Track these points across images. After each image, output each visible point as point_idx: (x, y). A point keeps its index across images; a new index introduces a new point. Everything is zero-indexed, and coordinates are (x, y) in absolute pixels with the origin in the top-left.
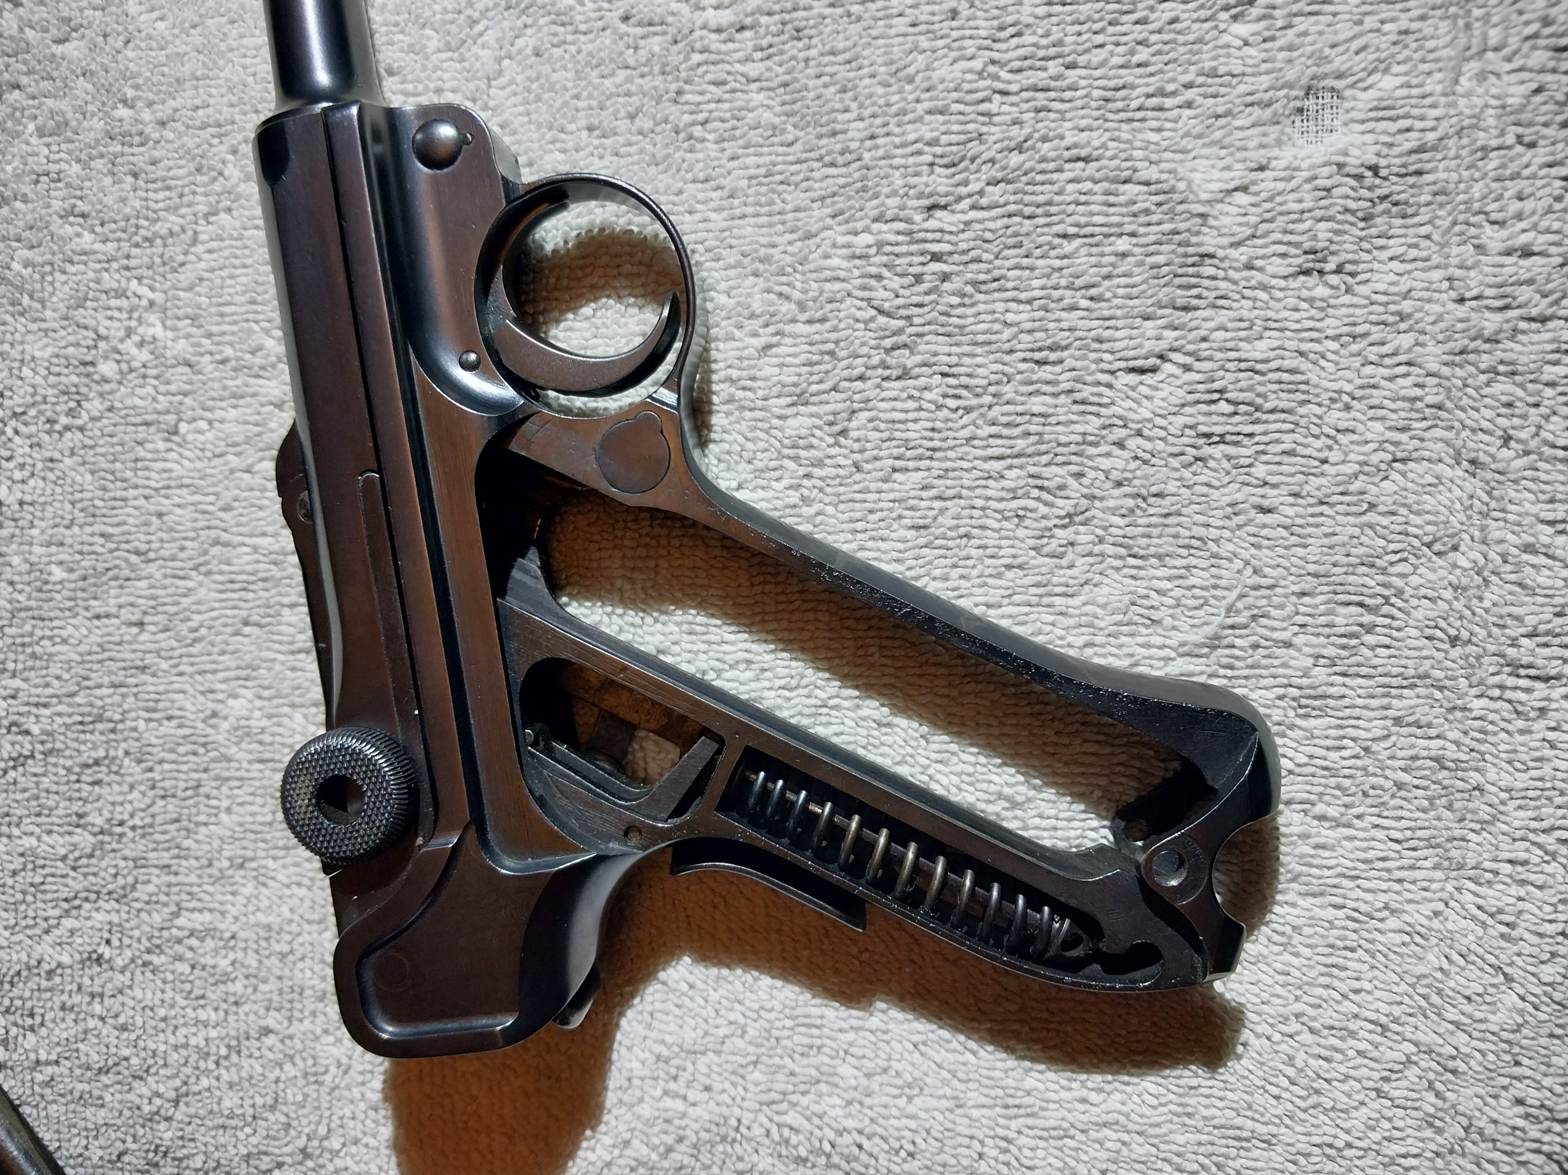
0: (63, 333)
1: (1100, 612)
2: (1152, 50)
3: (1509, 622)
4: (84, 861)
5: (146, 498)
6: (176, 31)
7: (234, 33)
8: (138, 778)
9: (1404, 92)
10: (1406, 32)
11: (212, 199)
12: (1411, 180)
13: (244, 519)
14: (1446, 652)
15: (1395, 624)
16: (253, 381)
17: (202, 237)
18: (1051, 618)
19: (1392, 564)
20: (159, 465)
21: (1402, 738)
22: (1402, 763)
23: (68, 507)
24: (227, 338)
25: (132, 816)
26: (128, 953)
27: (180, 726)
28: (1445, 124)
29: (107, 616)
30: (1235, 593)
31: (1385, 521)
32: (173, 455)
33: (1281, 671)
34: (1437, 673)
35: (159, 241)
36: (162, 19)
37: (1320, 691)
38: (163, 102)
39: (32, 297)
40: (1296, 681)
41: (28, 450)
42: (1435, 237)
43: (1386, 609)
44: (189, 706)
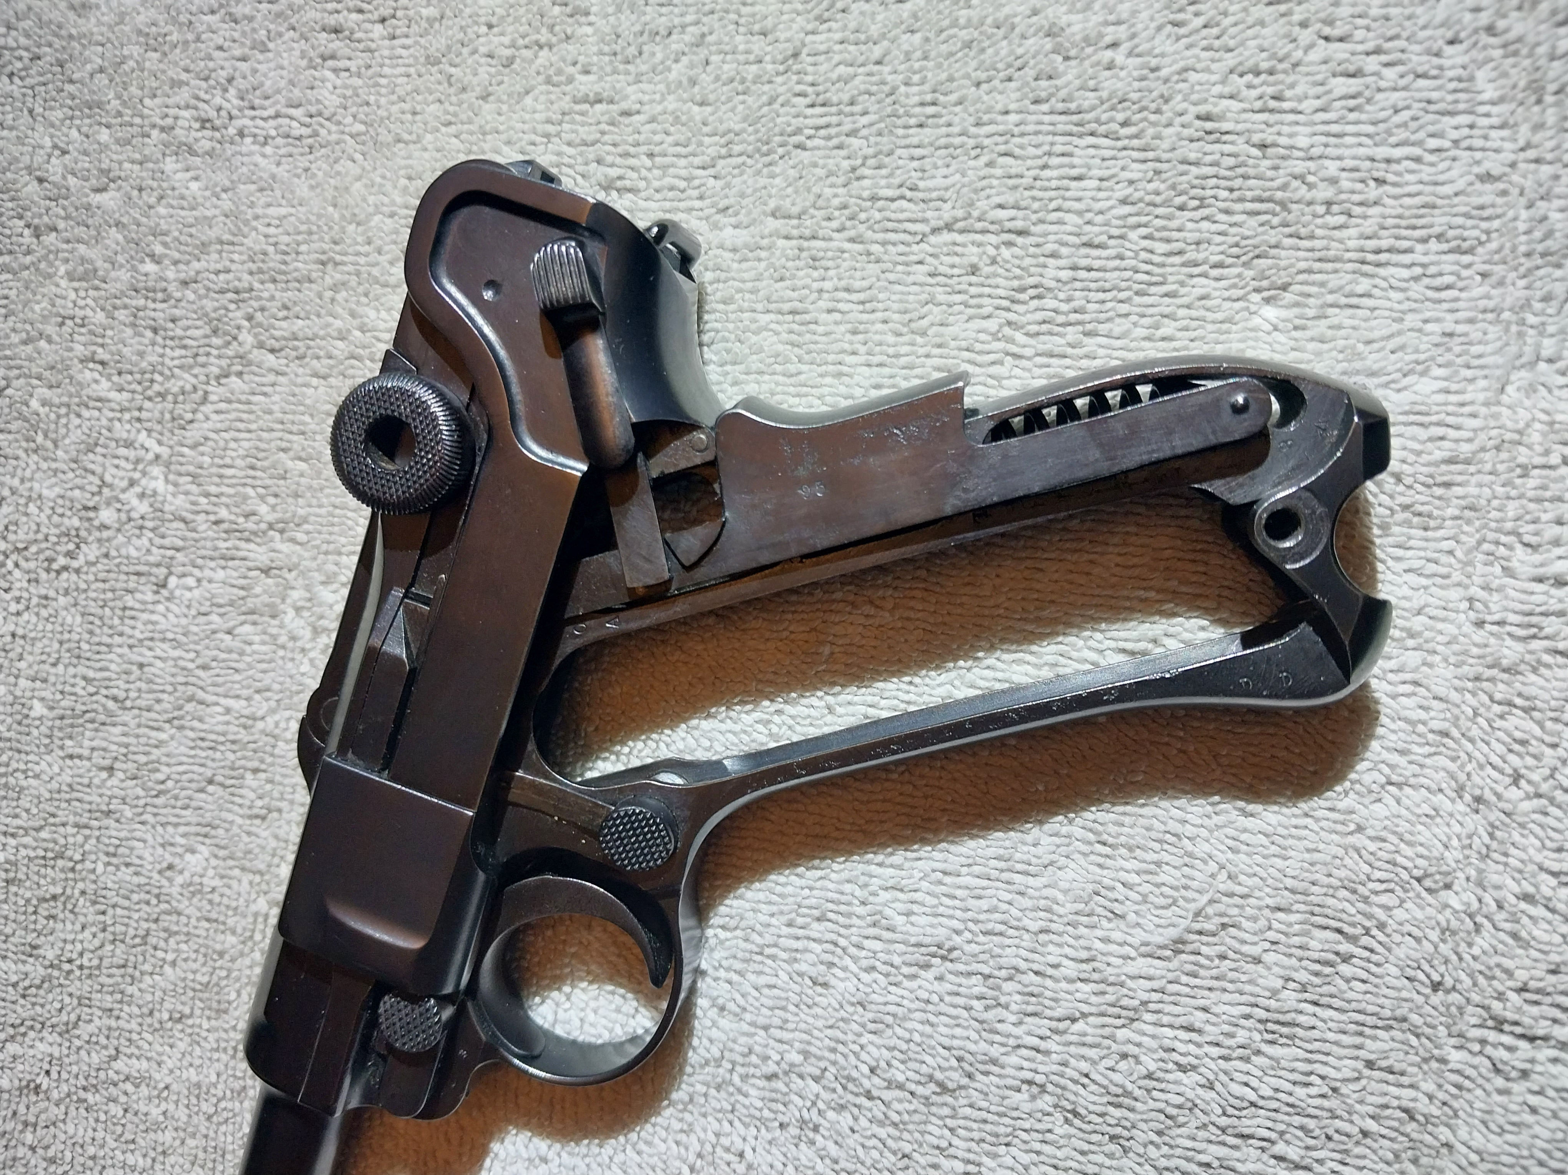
0: (71, 475)
1: (1060, 897)
2: (1178, 324)
3: (1498, 973)
4: (33, 991)
5: (131, 647)
6: (208, 193)
7: (263, 201)
8: (91, 918)
9: (1440, 398)
10: (1451, 335)
11: (224, 362)
12: (1438, 491)
13: (220, 680)
14: (1427, 997)
15: (1374, 958)
16: (242, 544)
17: (213, 398)
18: (1008, 897)
19: (1376, 893)
20: (145, 616)
21: (1373, 1081)
22: (1371, 1110)
23: (56, 646)
24: (224, 499)
25: (81, 955)
26: (65, 1088)
27: (137, 874)
28: (1482, 436)
29: (80, 757)
30: (1205, 899)
31: (1372, 846)
32: (161, 608)
33: (1248, 988)
34: (1415, 1018)
35: (170, 398)
36: (196, 179)
37: (1288, 1018)
38: (188, 263)
39: (46, 436)
40: (1261, 1001)
41: (25, 584)
42: (1459, 554)
43: (1365, 940)
44: (147, 855)
